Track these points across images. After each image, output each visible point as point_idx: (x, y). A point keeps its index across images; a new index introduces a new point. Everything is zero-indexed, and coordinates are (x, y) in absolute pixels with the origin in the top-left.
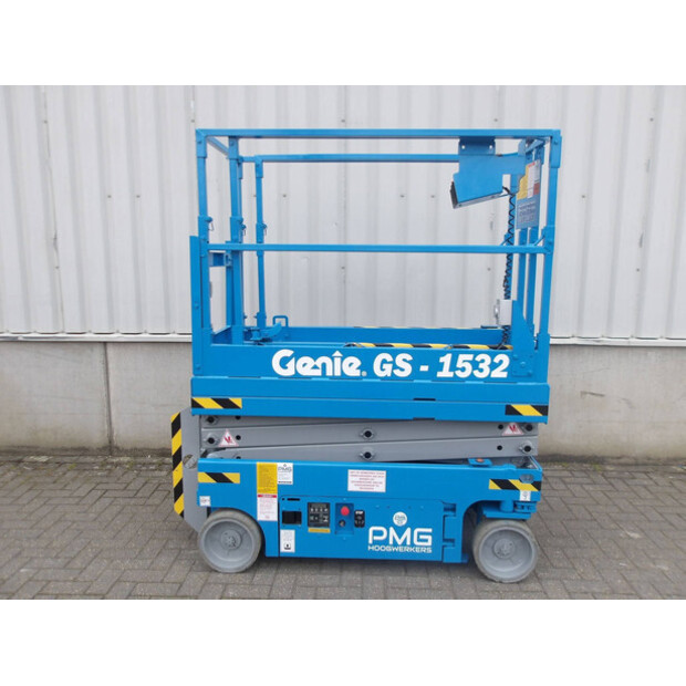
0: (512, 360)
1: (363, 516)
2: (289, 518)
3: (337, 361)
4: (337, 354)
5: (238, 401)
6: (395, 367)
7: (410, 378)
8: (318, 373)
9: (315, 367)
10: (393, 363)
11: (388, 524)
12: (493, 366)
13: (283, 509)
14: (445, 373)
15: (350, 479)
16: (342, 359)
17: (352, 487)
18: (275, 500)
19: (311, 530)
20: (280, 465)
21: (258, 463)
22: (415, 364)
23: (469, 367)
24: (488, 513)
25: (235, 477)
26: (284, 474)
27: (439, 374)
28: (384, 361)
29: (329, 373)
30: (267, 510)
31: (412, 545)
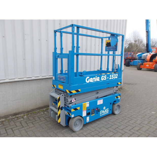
0: (118, 75)
1: (99, 109)
2: (88, 114)
3: (96, 78)
4: (96, 77)
5: (80, 90)
6: (104, 78)
7: (106, 80)
8: (93, 81)
9: (93, 80)
10: (104, 77)
11: (103, 110)
12: (116, 76)
13: (87, 112)
14: (110, 78)
15: (98, 102)
16: (97, 78)
17: (98, 104)
18: (86, 111)
19: (92, 115)
20: (87, 103)
21: (83, 104)
22: (107, 77)
23: (113, 77)
24: (115, 103)
25: (78, 108)
26: (87, 104)
27: (110, 79)
28: (103, 77)
29: (95, 81)
30: (84, 114)
31: (106, 112)
